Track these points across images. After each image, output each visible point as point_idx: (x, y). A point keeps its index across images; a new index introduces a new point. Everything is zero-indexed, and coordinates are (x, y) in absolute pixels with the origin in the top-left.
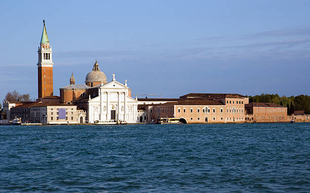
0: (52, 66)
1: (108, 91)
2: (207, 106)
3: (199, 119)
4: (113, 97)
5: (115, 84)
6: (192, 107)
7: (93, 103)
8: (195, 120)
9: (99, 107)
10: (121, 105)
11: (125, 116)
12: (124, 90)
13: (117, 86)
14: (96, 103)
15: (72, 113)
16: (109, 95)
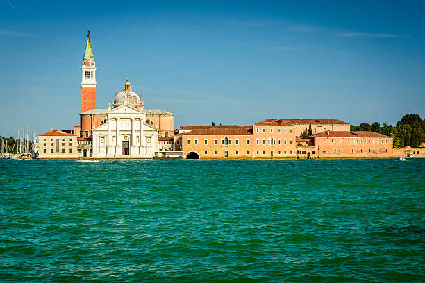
0: (95, 86)
1: (118, 117)
2: (228, 136)
3: (215, 153)
4: (124, 125)
5: (127, 108)
6: (206, 137)
7: (98, 133)
8: (210, 155)
9: (106, 137)
10: (135, 134)
11: (141, 148)
12: (138, 116)
13: (129, 110)
14: (103, 133)
15: (71, 144)
16: (119, 122)
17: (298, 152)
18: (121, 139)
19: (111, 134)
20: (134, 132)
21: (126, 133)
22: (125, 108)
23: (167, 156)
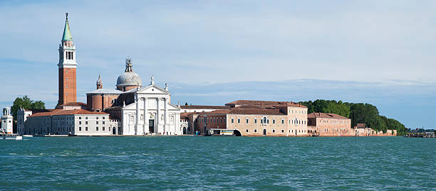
0: (75, 67)
1: (146, 96)
2: (266, 116)
3: (256, 131)
4: (151, 104)
5: (154, 89)
6: (247, 117)
7: (128, 111)
8: (251, 133)
9: (135, 116)
10: (161, 113)
11: (166, 126)
12: (164, 96)
13: (156, 91)
14: (132, 111)
15: (104, 123)
16: (147, 101)
17: (309, 131)
18: (148, 118)
19: (140, 113)
20: (159, 111)
21: (152, 112)
22: (152, 88)
23: (221, 134)
